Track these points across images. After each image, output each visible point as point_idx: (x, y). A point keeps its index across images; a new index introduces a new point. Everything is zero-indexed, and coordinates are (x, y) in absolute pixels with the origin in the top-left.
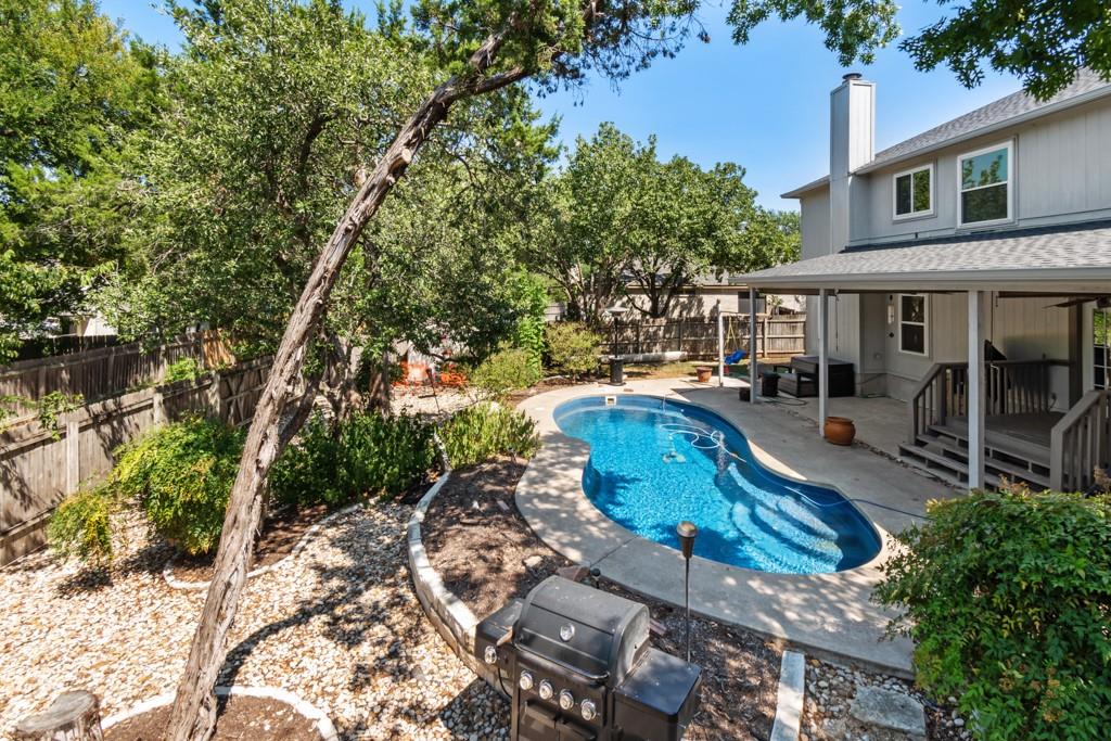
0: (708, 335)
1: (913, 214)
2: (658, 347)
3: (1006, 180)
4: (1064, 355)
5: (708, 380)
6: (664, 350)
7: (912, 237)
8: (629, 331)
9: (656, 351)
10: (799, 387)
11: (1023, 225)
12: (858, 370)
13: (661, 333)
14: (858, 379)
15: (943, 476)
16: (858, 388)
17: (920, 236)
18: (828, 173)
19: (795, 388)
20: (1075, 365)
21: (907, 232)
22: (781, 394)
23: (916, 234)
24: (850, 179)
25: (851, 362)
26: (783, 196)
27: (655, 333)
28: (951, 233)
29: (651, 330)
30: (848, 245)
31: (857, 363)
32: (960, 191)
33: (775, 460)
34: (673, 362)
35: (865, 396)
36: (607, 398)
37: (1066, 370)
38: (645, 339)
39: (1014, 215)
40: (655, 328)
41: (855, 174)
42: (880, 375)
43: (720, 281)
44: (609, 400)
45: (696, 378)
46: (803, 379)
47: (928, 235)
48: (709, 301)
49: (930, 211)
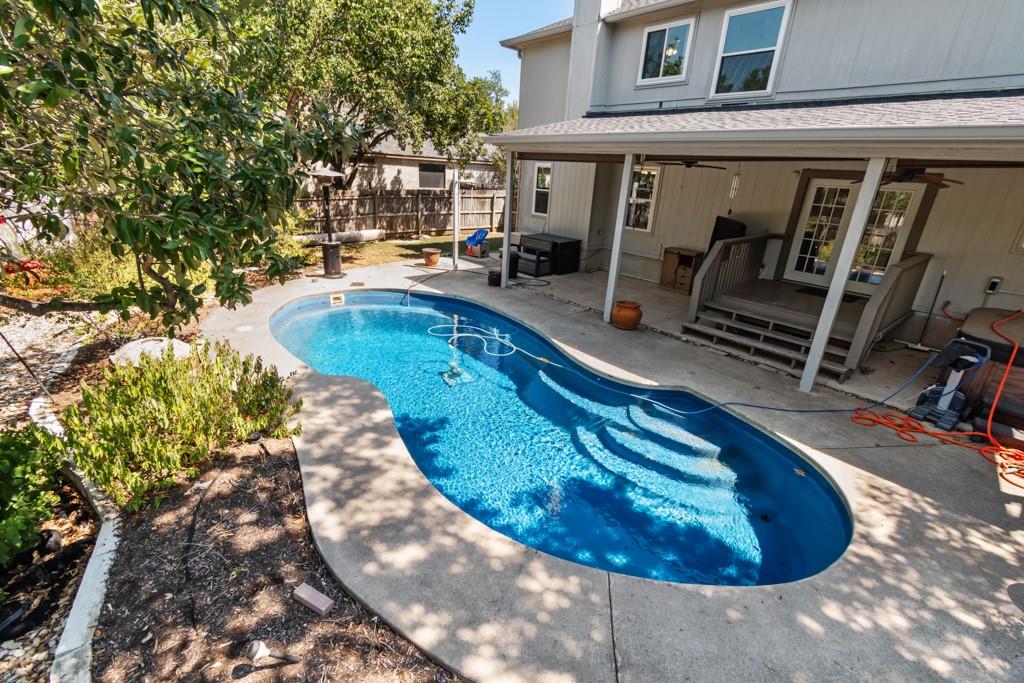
0: (405, 210)
1: (661, 80)
2: (351, 224)
3: (775, 45)
4: (782, 229)
5: (435, 263)
6: (358, 227)
7: (656, 107)
8: (315, 204)
9: (350, 230)
10: (538, 267)
11: (780, 99)
12: (585, 246)
13: (353, 207)
14: (584, 255)
15: (735, 352)
16: (583, 264)
17: (665, 106)
18: (572, 15)
19: (534, 268)
20: (788, 238)
21: (651, 99)
22: (519, 275)
23: (661, 103)
24: (600, 24)
25: (578, 238)
26: (504, 44)
27: (346, 207)
28: (700, 103)
29: (341, 203)
30: (589, 109)
31: (585, 240)
32: (720, 54)
33: (605, 364)
34: (370, 242)
35: (588, 271)
36: (332, 297)
37: (780, 242)
38: (336, 215)
39: (774, 86)
40: (345, 202)
41: (604, 20)
42: (600, 250)
43: (403, 149)
44: (335, 299)
45: (422, 261)
46: (542, 258)
47: (673, 105)
48: (390, 172)
49: (681, 77)
